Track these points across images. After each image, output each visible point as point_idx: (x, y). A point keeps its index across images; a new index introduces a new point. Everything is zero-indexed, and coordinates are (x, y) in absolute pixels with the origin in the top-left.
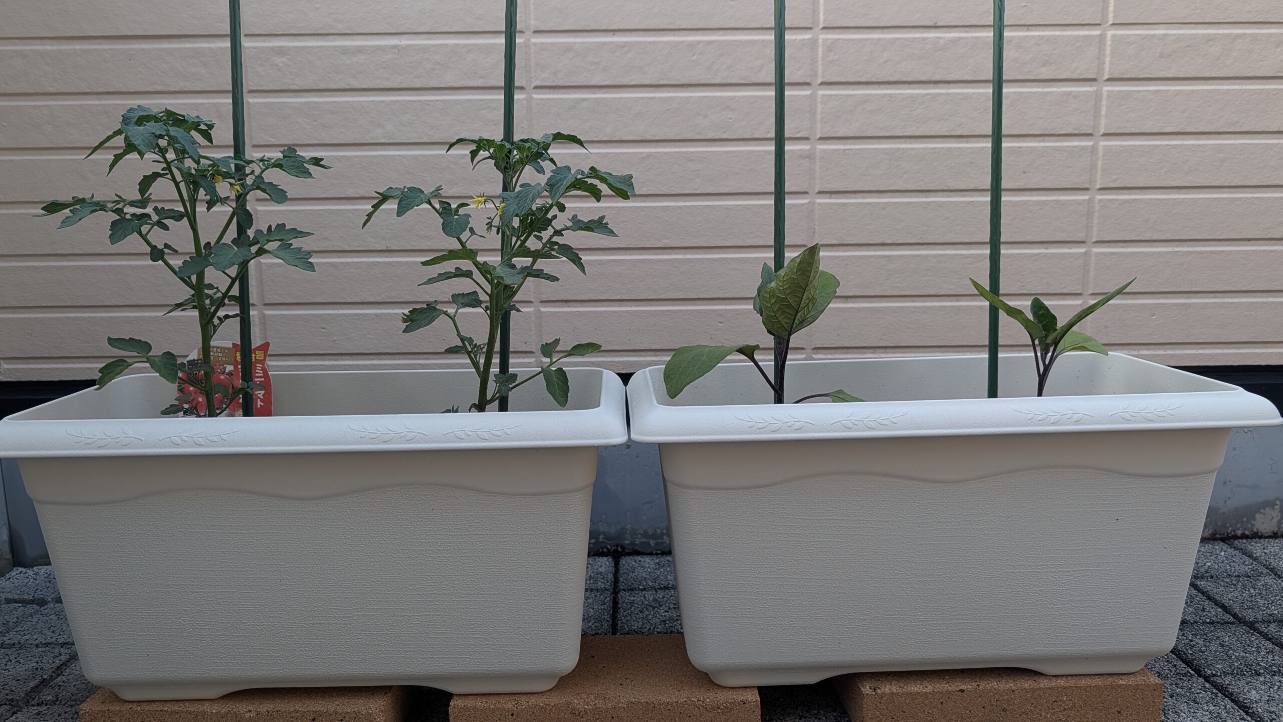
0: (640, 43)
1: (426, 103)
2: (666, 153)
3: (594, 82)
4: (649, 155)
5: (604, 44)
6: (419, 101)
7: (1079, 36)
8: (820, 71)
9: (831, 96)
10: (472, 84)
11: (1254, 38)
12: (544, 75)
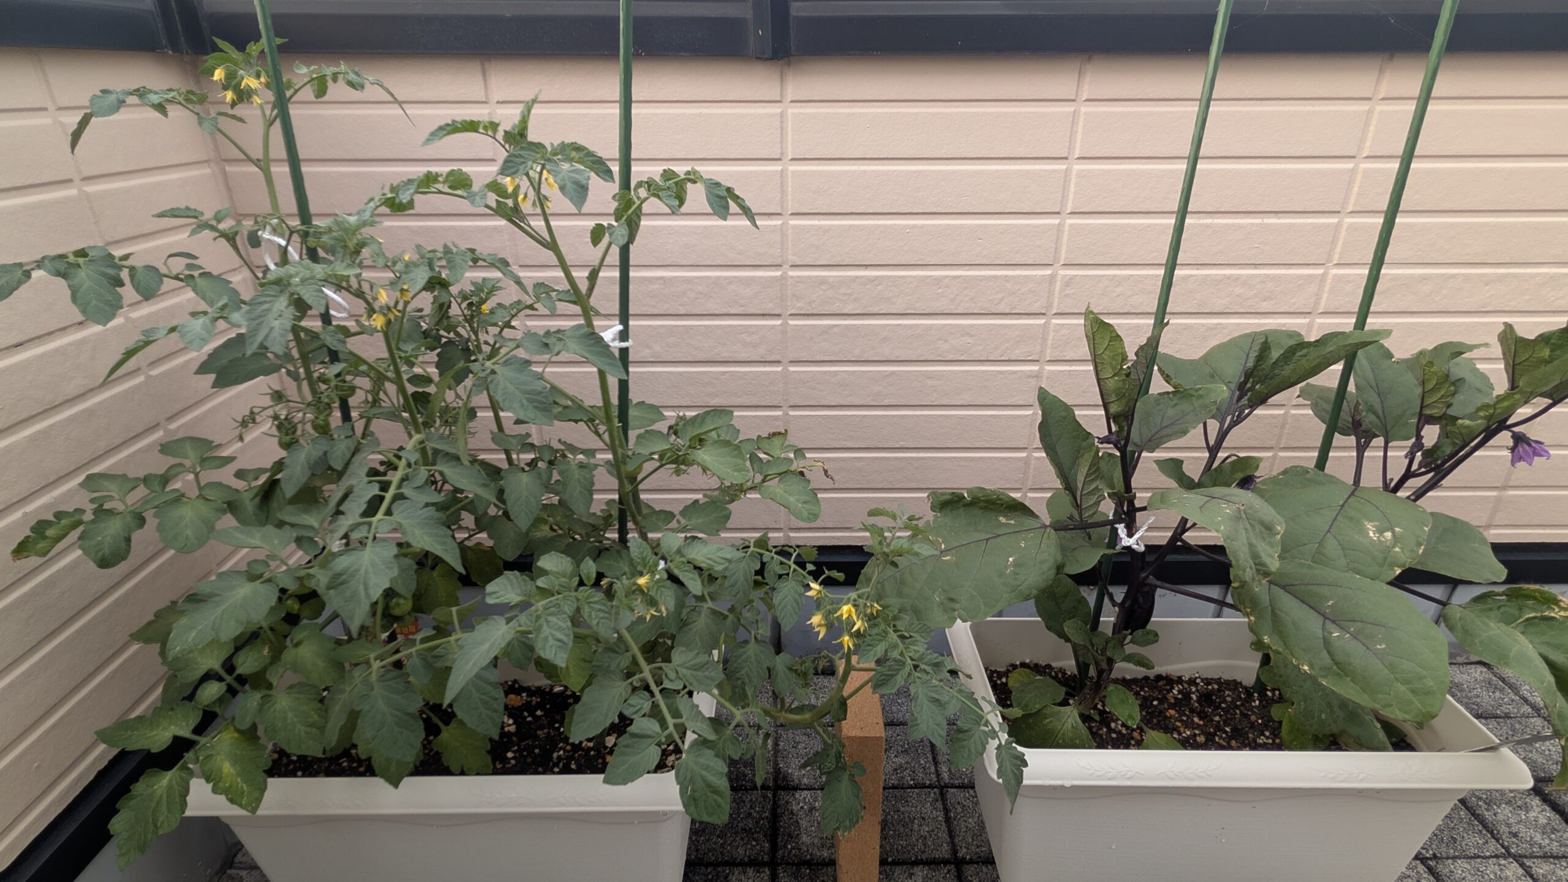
0: (890, 277)
1: (690, 327)
2: (908, 372)
3: (845, 311)
4: (893, 373)
5: (857, 277)
6: (684, 326)
7: (1303, 275)
8: (1055, 304)
9: (1064, 325)
10: (732, 311)
11: (1467, 277)
12: (799, 305)
